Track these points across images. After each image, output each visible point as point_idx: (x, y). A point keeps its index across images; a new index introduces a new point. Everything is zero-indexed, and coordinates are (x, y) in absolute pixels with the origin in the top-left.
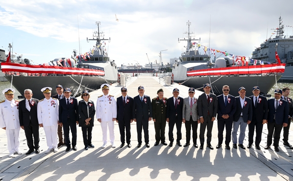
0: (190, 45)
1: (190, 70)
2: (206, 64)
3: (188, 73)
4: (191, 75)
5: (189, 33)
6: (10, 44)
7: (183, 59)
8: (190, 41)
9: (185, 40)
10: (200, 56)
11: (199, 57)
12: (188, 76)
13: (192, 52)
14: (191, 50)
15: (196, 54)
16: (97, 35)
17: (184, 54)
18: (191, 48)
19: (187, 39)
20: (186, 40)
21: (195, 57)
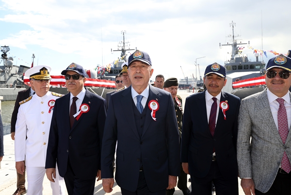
0: (236, 50)
1: (236, 80)
2: (259, 72)
3: (234, 85)
4: (238, 87)
5: (233, 37)
6: (33, 55)
7: (227, 67)
8: (235, 45)
9: (228, 44)
10: (251, 64)
11: (249, 64)
12: (234, 88)
13: (239, 59)
14: (237, 56)
15: (244, 61)
16: (123, 45)
17: (228, 63)
18: (237, 53)
19: (232, 43)
20: (230, 45)
21: (243, 65)
